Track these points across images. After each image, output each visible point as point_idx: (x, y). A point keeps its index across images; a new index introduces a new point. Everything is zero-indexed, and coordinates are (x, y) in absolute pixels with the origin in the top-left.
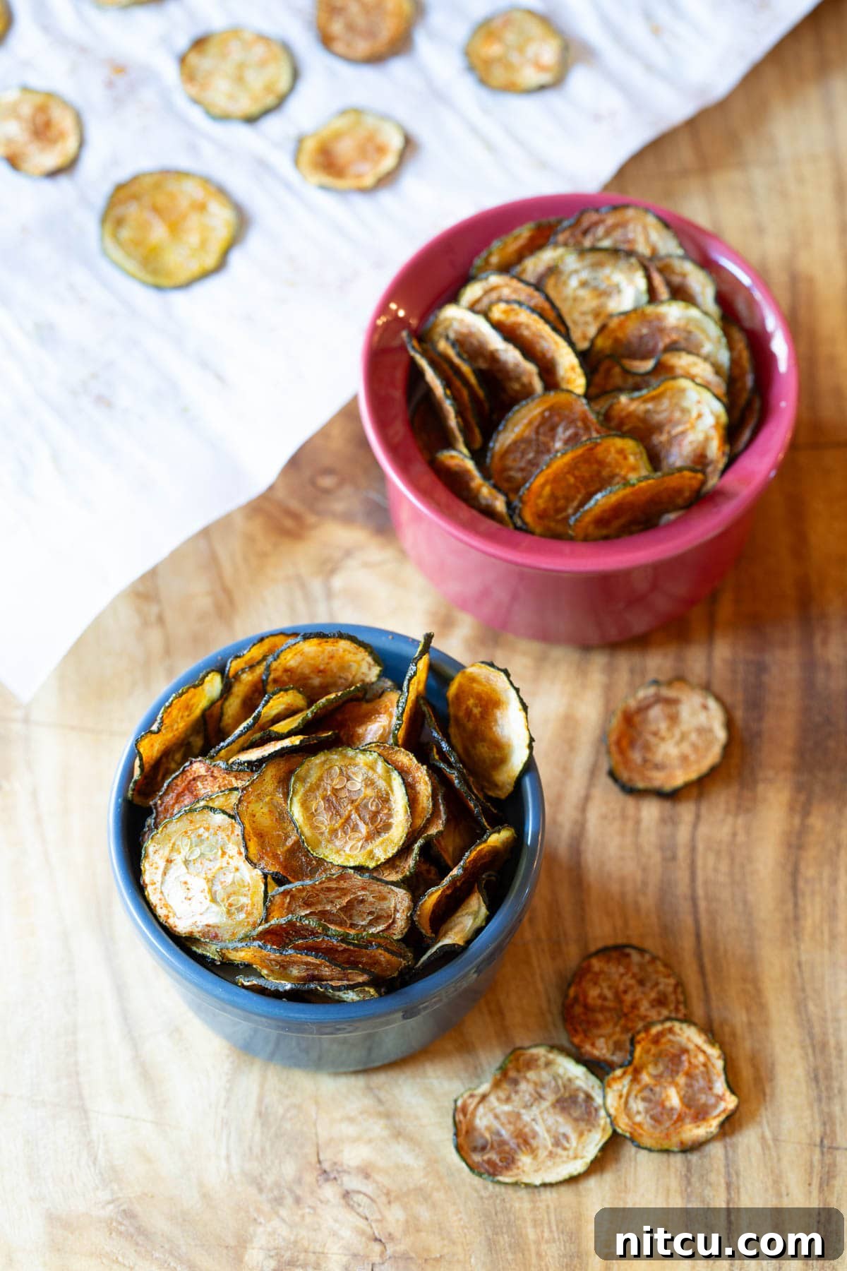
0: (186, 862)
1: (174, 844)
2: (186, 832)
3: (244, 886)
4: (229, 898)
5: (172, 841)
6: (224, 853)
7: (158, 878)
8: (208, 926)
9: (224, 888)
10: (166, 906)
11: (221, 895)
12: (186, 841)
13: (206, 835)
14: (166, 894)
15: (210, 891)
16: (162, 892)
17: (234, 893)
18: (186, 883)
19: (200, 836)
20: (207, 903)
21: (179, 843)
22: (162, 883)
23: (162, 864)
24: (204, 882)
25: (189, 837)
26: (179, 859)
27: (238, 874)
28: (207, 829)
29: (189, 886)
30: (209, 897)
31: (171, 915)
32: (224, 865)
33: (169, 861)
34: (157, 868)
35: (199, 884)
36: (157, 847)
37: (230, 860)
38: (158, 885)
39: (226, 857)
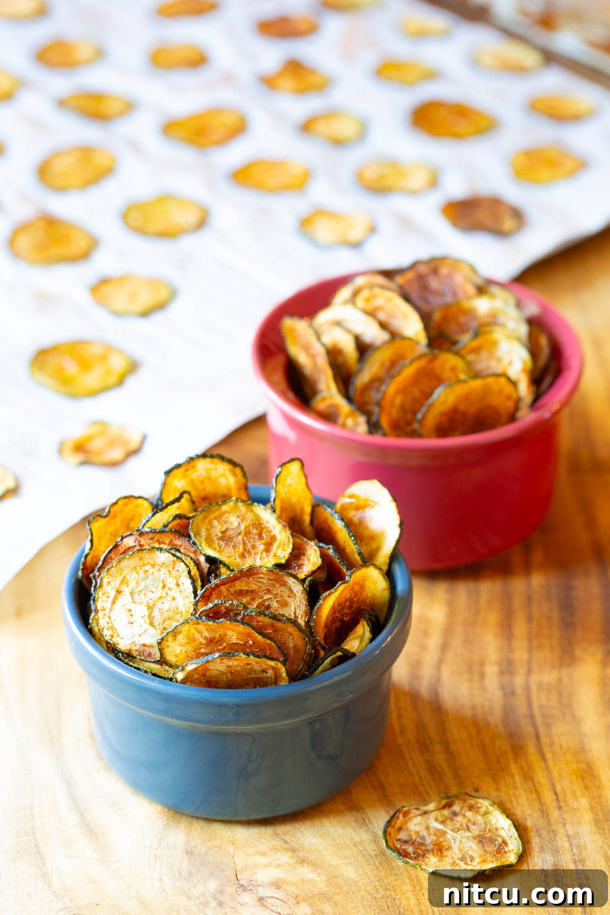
0: (132, 594)
1: (124, 578)
2: (135, 568)
3: (178, 613)
4: (164, 621)
5: (123, 575)
6: (164, 586)
7: (108, 605)
8: (144, 645)
9: (162, 614)
10: (112, 628)
11: (158, 619)
12: (135, 575)
13: (152, 570)
14: (112, 619)
15: (150, 616)
16: (109, 617)
17: (169, 619)
18: (130, 610)
19: (146, 571)
20: (147, 626)
21: (128, 577)
22: (111, 610)
23: (112, 594)
24: (146, 608)
25: (138, 573)
26: (126, 590)
27: (173, 603)
28: (153, 566)
29: (132, 613)
30: (148, 621)
31: (115, 635)
32: (164, 595)
33: (119, 592)
34: (108, 597)
35: (141, 611)
36: (110, 580)
37: (169, 592)
38: (107, 611)
39: (166, 590)
